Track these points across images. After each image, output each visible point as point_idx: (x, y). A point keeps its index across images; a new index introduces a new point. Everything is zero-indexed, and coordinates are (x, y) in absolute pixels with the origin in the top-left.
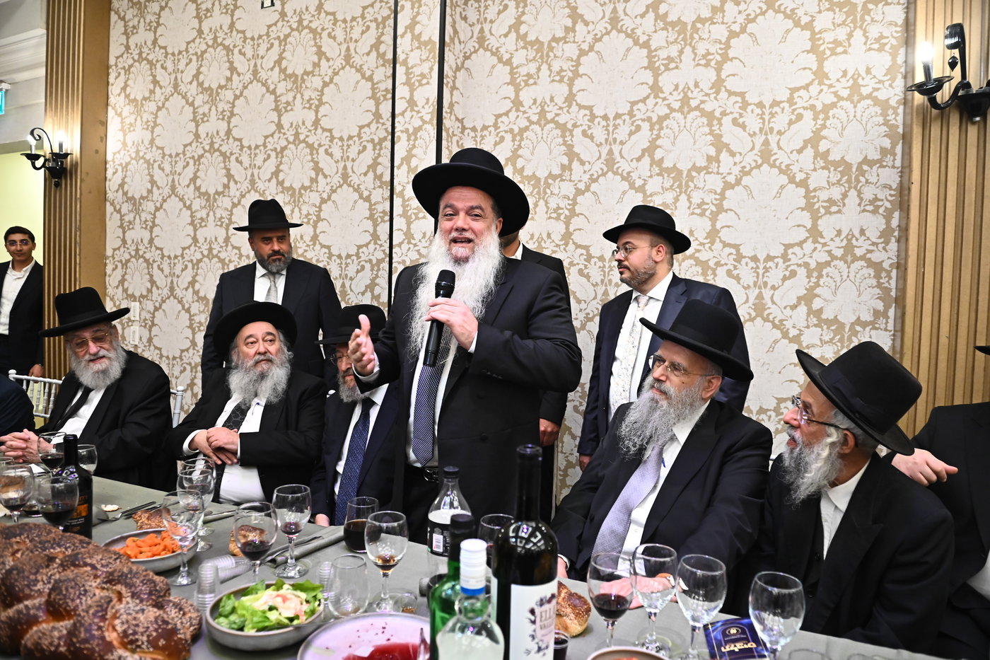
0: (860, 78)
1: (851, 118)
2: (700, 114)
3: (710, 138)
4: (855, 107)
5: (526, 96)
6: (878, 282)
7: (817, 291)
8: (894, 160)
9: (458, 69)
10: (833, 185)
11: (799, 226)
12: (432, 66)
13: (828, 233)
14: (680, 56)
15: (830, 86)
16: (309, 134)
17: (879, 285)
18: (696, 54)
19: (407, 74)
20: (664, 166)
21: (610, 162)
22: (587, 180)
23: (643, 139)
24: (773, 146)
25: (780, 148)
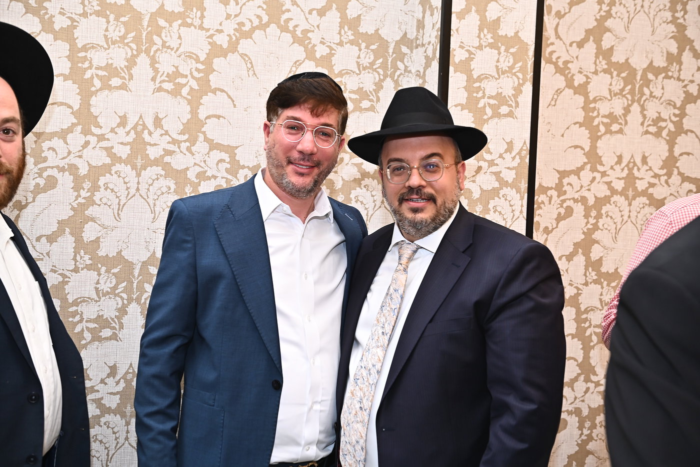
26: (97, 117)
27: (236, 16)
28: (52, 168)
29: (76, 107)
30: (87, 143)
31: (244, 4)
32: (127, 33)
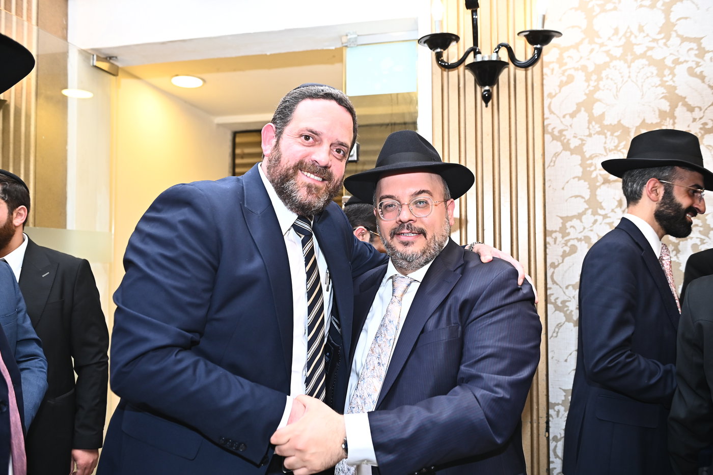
26: (601, 203)
27: (701, 118)
28: (574, 239)
29: (587, 197)
30: (596, 221)
31: (706, 109)
32: (619, 142)
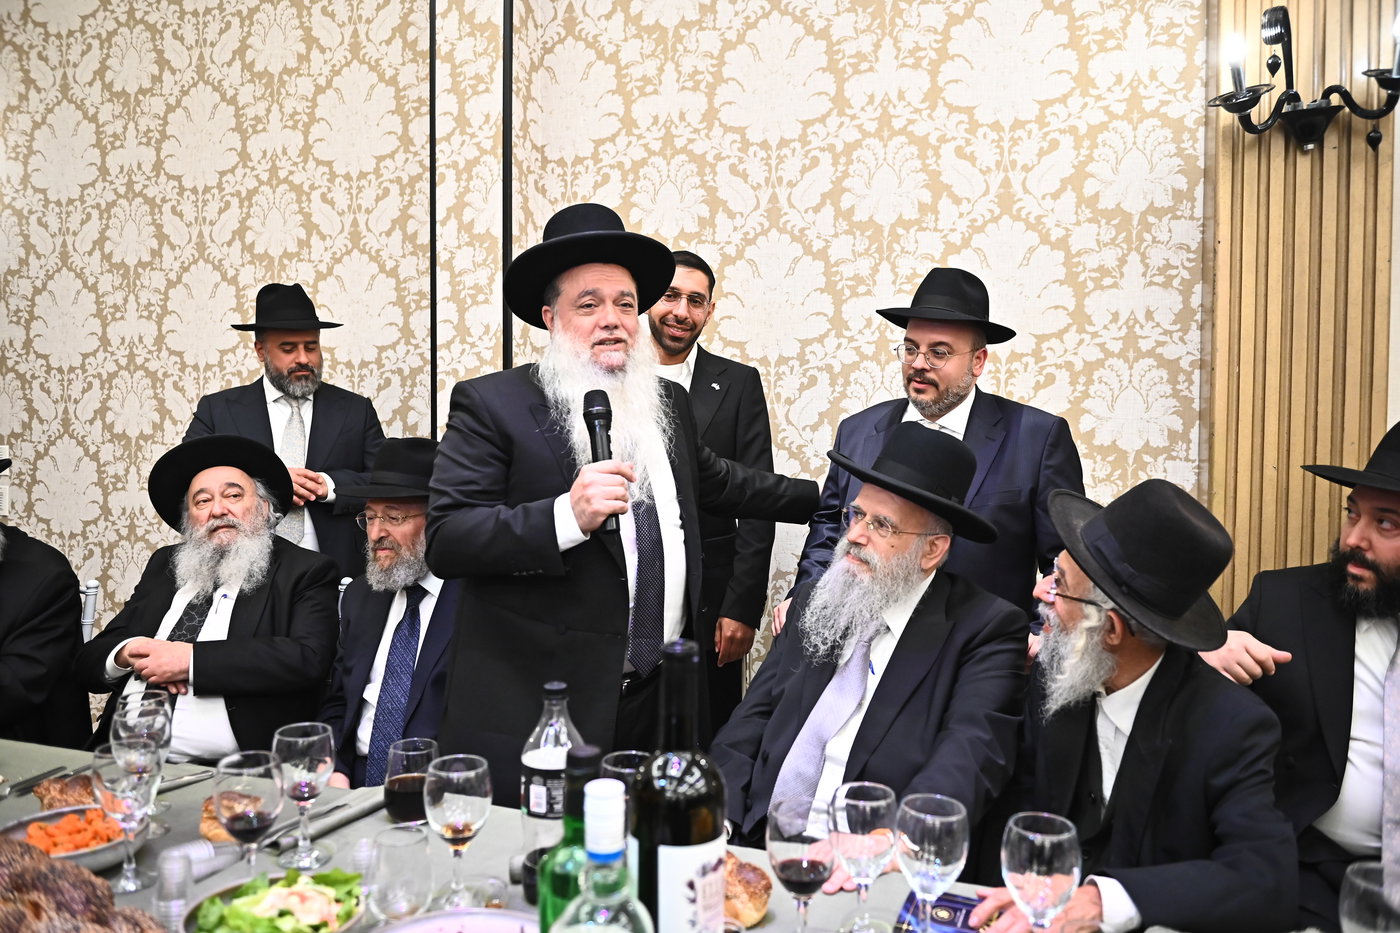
0: (1141, 86)
1: (1129, 145)
2: (907, 141)
3: (923, 176)
4: (1135, 129)
5: (642, 111)
6: (1174, 389)
7: (1087, 404)
8: (1193, 207)
9: (534, 68)
10: (1105, 245)
11: (1056, 307)
12: (494, 63)
13: (1100, 318)
14: (875, 52)
15: (1099, 98)
16: (294, 168)
17: (1176, 394)
18: (899, 49)
19: (453, 75)
20: (856, 218)
21: (774, 214)
22: (739, 242)
23: (822, 178)
24: (1017, 188)
25: (1026, 191)
